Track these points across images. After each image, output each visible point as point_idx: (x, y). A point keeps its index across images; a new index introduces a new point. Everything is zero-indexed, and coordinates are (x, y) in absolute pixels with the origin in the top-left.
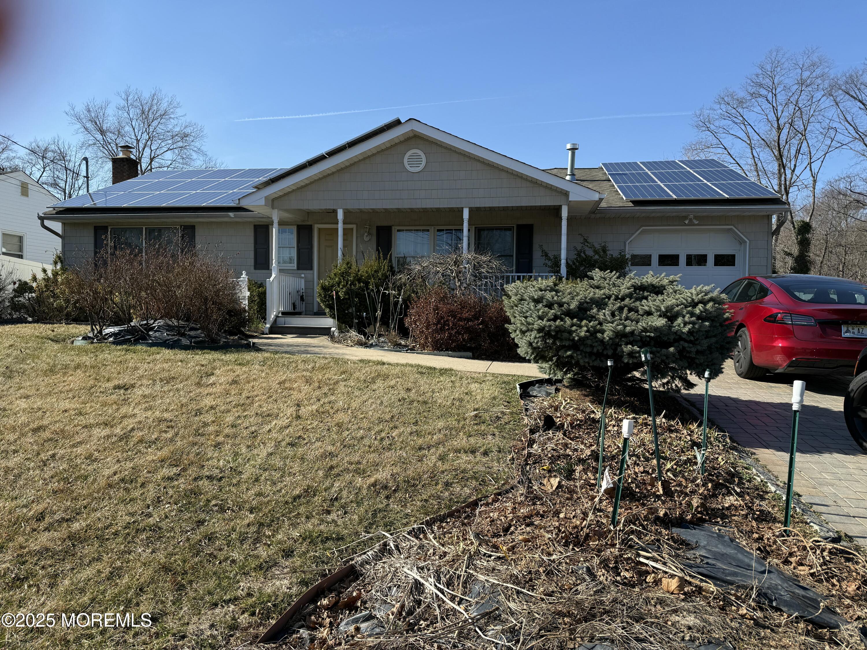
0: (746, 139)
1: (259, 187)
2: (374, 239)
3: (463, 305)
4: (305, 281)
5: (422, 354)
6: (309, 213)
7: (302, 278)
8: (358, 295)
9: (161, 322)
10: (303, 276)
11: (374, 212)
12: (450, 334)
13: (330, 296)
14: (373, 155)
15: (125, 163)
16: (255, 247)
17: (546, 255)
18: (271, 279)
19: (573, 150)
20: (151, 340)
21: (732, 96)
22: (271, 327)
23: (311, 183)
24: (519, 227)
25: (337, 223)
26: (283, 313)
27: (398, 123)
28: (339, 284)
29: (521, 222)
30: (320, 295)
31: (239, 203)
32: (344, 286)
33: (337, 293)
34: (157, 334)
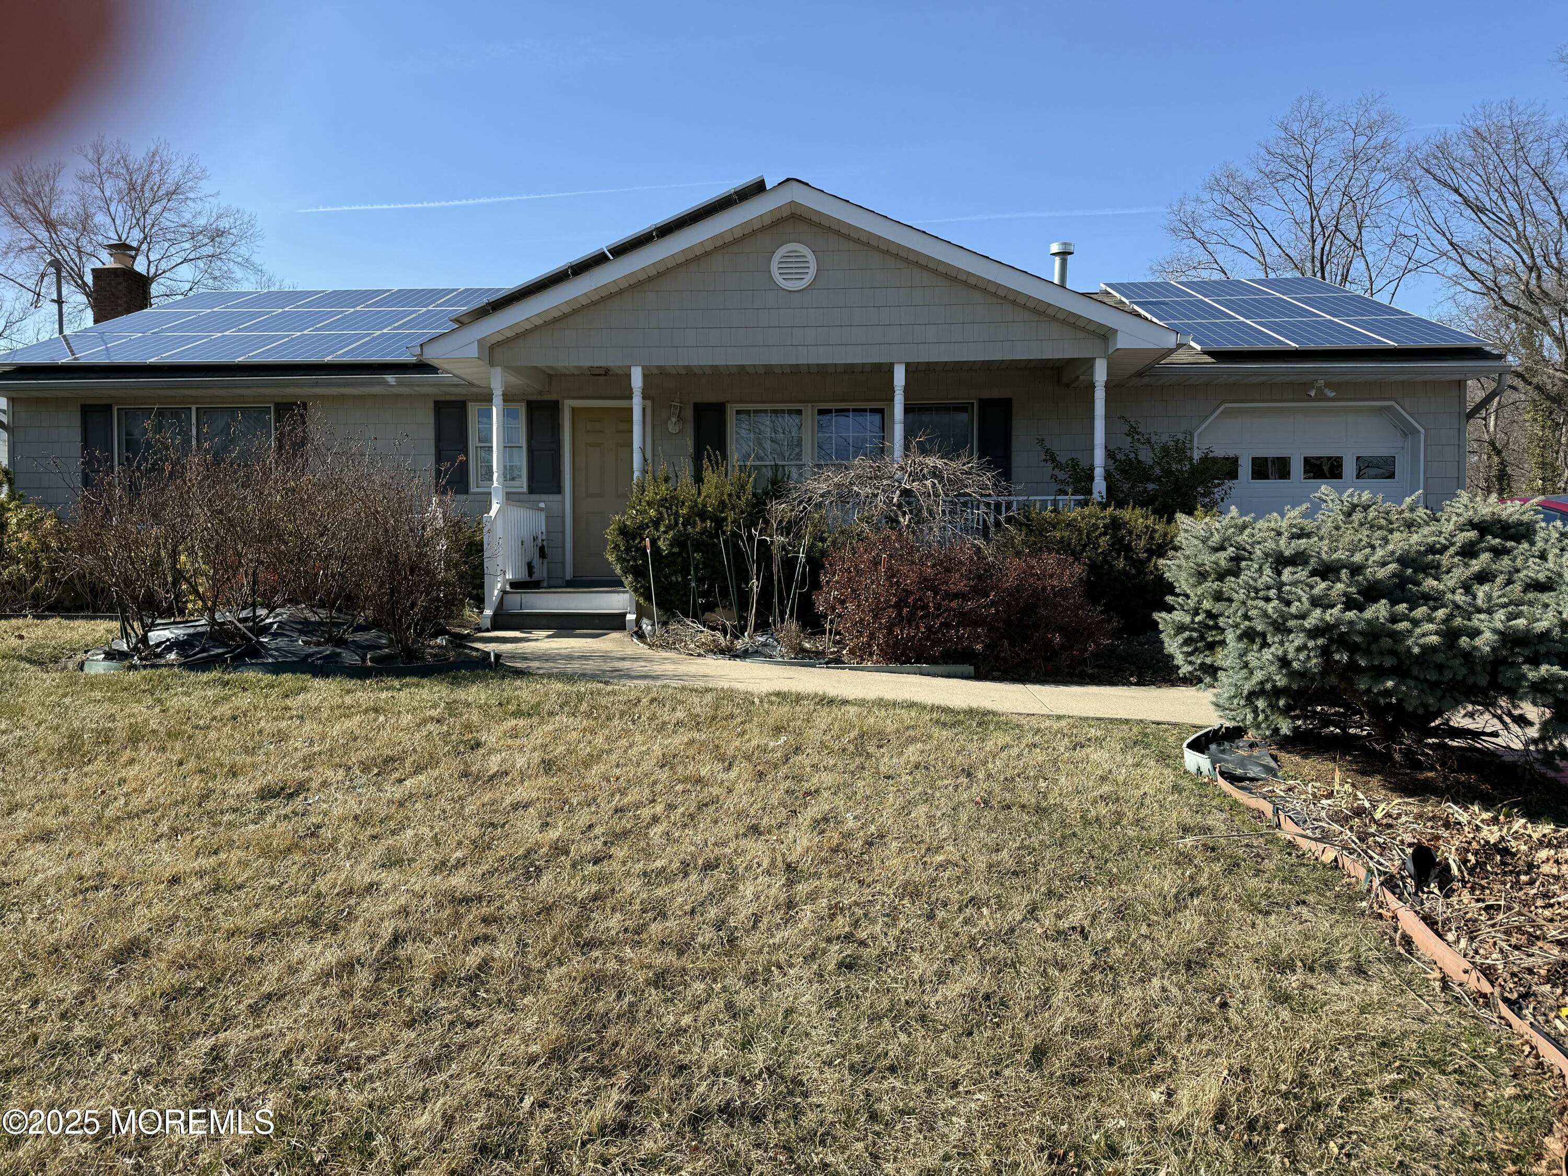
0: (1256, 254)
1: (462, 322)
2: (690, 428)
3: (948, 565)
4: (547, 517)
5: (862, 669)
6: (551, 376)
7: (542, 510)
8: (699, 546)
9: (284, 613)
10: (542, 505)
11: (690, 373)
12: (929, 628)
13: (638, 549)
14: (707, 254)
15: (121, 280)
16: (437, 447)
17: (1053, 459)
18: (493, 513)
19: (1064, 254)
20: (271, 656)
21: (1231, 176)
22: (495, 615)
23: (574, 312)
24: (984, 403)
25: (631, 398)
26: (514, 585)
27: (759, 188)
28: (656, 523)
29: (987, 394)
30: (617, 547)
31: (422, 355)
32: (669, 528)
33: (654, 542)
34: (281, 642)
